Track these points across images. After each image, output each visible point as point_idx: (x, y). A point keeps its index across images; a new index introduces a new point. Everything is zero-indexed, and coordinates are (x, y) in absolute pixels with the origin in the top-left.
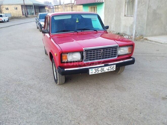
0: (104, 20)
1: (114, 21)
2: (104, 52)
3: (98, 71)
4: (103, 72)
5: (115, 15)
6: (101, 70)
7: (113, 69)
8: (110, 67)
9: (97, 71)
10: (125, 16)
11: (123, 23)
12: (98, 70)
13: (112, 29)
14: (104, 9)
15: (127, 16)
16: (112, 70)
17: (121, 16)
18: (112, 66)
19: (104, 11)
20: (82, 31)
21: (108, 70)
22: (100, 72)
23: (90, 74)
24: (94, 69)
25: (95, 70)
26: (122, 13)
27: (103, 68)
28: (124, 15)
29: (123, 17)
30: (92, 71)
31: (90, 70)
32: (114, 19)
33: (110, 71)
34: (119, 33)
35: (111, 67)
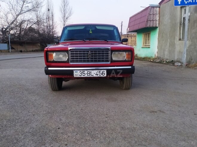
0: (158, 47)
1: (168, 47)
2: (92, 54)
3: (84, 74)
4: (90, 76)
5: (169, 40)
6: (88, 74)
7: (103, 74)
8: (98, 72)
9: (82, 73)
10: (180, 40)
11: (178, 48)
12: (84, 72)
13: (165, 56)
14: (158, 34)
15: (182, 40)
16: (102, 76)
17: (175, 41)
18: (102, 71)
19: (158, 36)
20: (90, 41)
21: (96, 75)
22: (86, 76)
23: (75, 76)
24: (79, 71)
25: (81, 73)
26: (176, 37)
27: (90, 71)
28: (178, 39)
29: (177, 42)
30: (77, 73)
31: (74, 71)
32: (168, 44)
33: (99, 76)
34: (172, 61)
35: (100, 72)
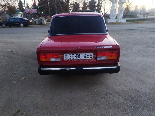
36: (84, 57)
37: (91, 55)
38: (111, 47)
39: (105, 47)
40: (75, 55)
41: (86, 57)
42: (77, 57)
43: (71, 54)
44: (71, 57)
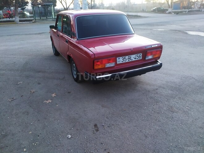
36: (135, 59)
37: (140, 55)
38: (157, 46)
39: (153, 46)
40: (127, 57)
41: (136, 59)
42: (129, 59)
43: (124, 57)
44: (123, 60)
